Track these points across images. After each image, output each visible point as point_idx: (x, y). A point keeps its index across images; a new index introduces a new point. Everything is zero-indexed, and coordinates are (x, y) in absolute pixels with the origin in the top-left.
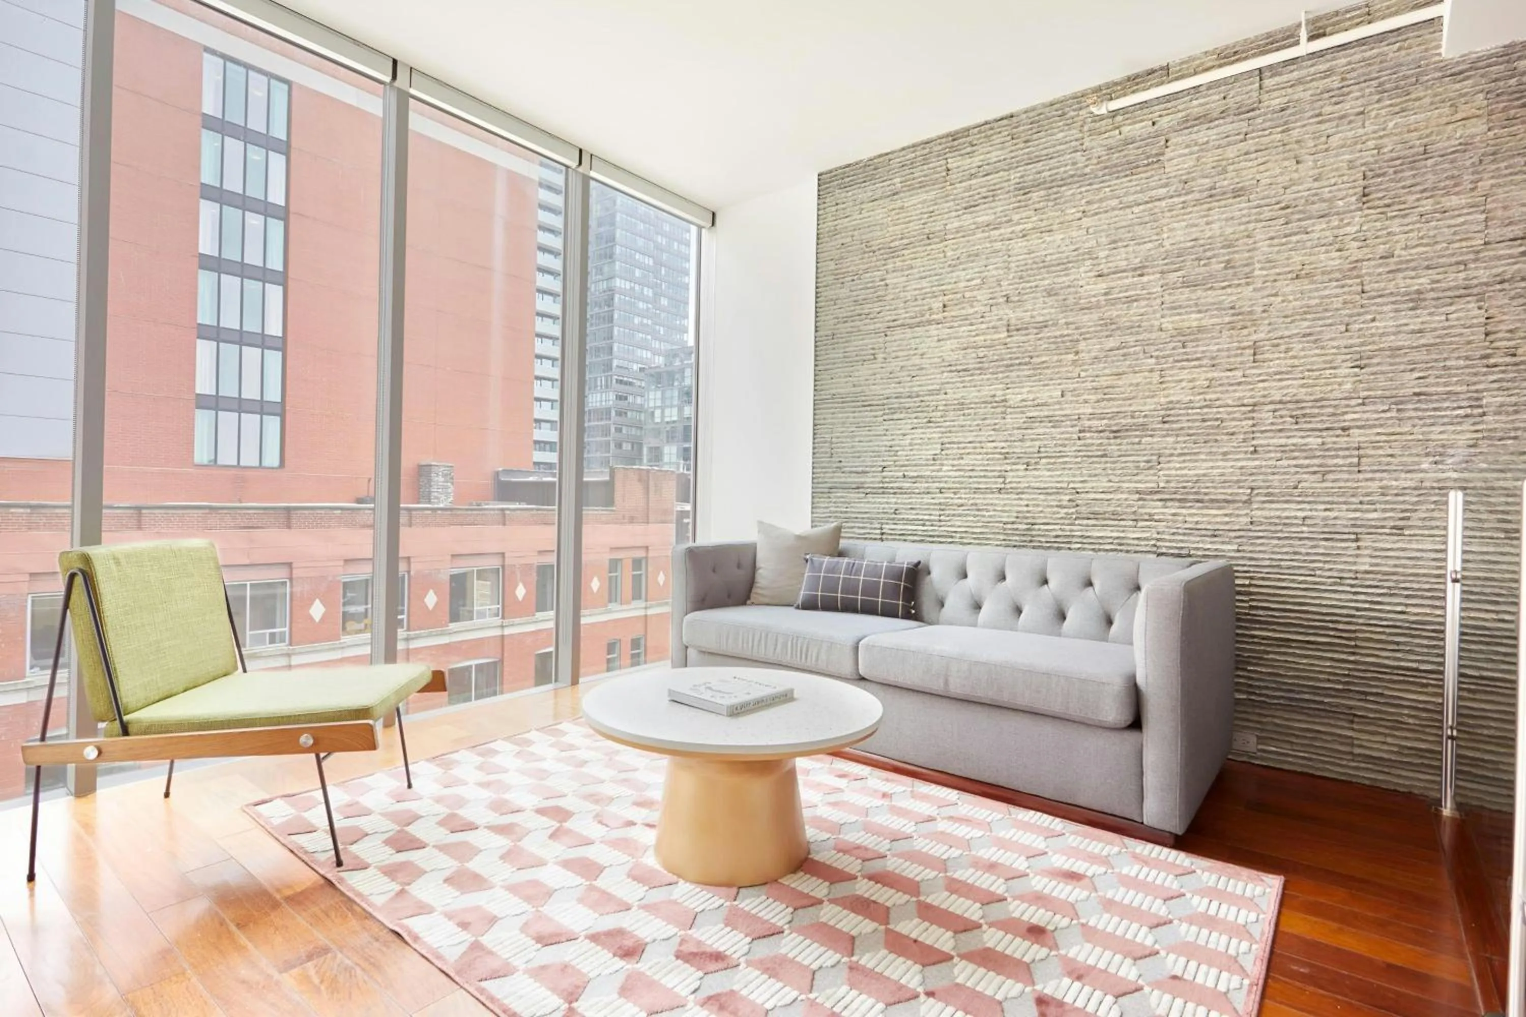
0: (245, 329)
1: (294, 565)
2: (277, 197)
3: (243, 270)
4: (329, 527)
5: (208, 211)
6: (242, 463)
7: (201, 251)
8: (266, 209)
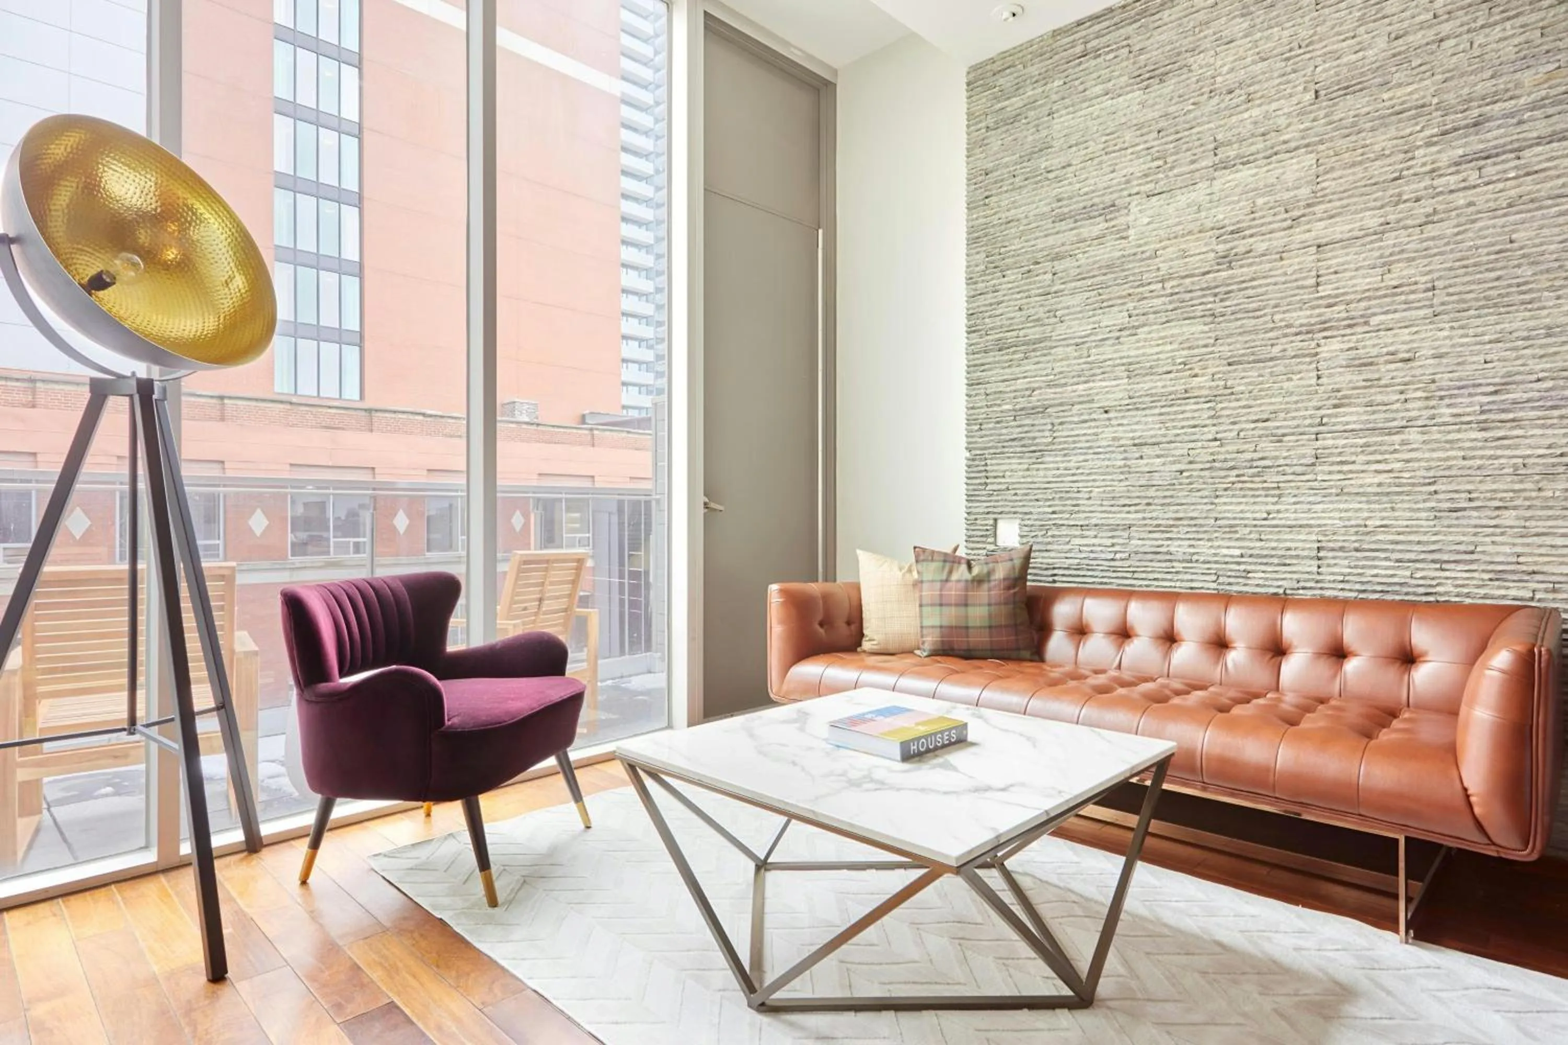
0: (321, 252)
1: (377, 471)
2: (351, 112)
3: (318, 191)
4: (411, 433)
5: (282, 126)
6: (322, 395)
7: (277, 168)
8: (339, 126)
